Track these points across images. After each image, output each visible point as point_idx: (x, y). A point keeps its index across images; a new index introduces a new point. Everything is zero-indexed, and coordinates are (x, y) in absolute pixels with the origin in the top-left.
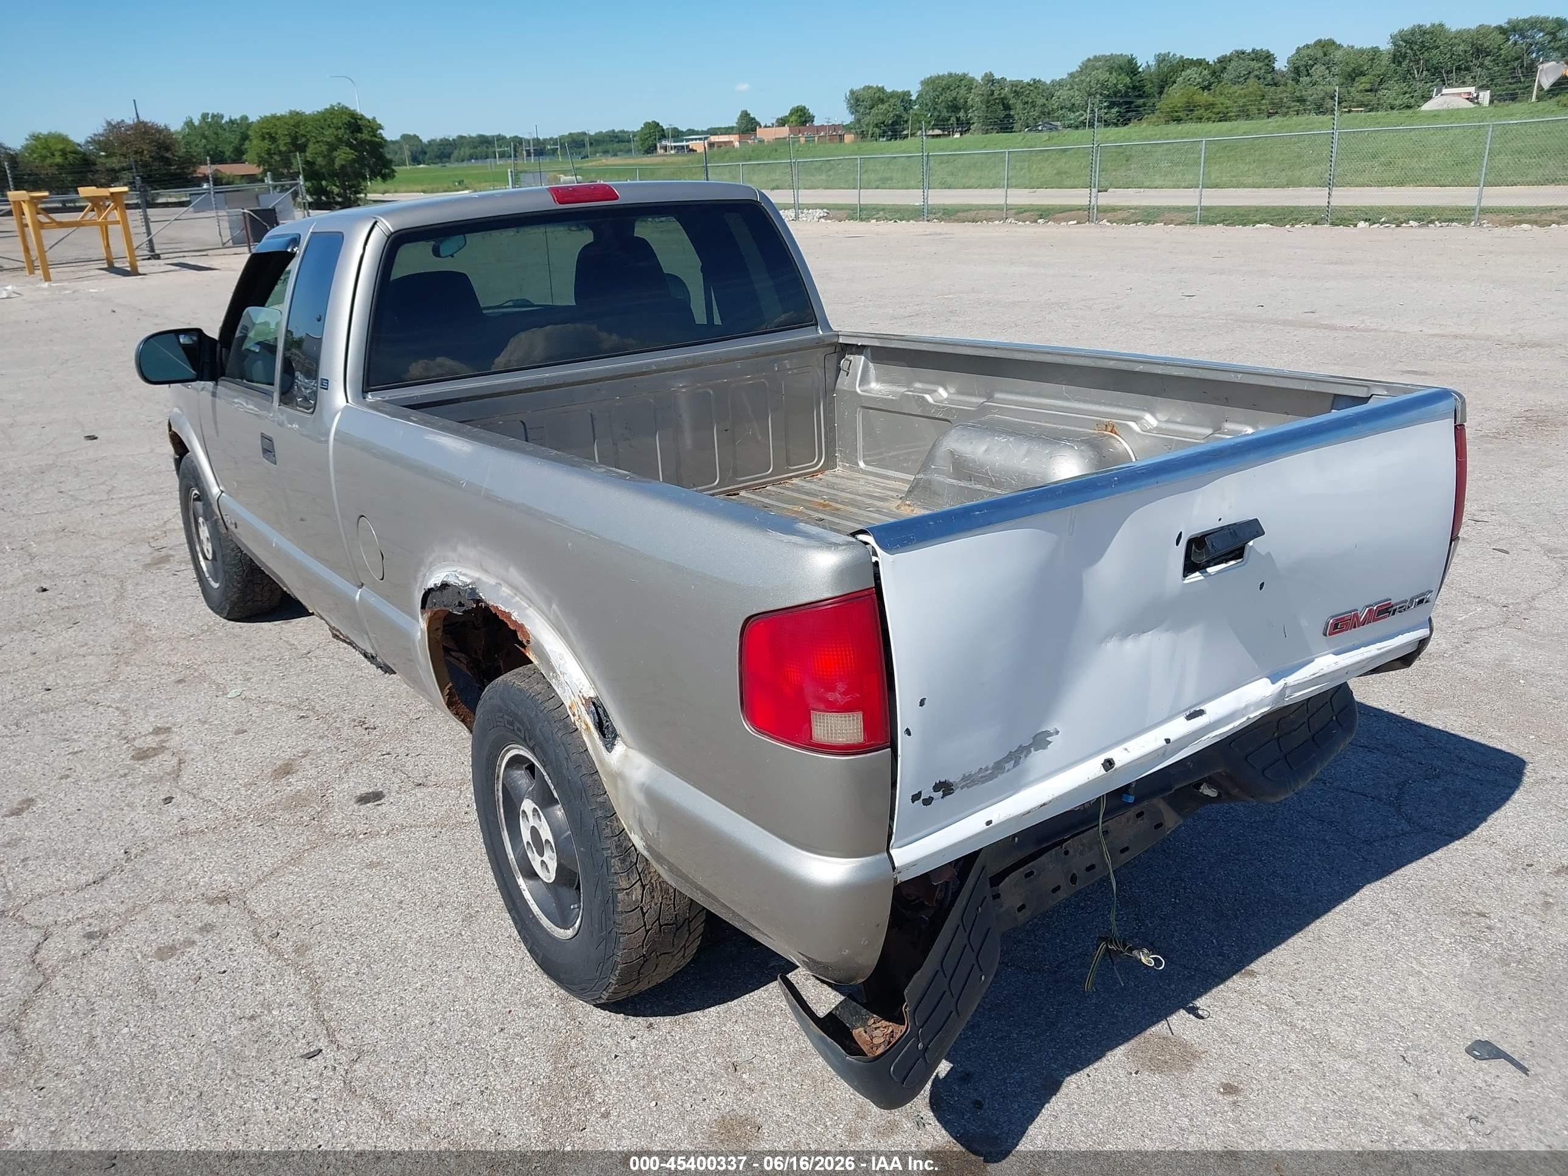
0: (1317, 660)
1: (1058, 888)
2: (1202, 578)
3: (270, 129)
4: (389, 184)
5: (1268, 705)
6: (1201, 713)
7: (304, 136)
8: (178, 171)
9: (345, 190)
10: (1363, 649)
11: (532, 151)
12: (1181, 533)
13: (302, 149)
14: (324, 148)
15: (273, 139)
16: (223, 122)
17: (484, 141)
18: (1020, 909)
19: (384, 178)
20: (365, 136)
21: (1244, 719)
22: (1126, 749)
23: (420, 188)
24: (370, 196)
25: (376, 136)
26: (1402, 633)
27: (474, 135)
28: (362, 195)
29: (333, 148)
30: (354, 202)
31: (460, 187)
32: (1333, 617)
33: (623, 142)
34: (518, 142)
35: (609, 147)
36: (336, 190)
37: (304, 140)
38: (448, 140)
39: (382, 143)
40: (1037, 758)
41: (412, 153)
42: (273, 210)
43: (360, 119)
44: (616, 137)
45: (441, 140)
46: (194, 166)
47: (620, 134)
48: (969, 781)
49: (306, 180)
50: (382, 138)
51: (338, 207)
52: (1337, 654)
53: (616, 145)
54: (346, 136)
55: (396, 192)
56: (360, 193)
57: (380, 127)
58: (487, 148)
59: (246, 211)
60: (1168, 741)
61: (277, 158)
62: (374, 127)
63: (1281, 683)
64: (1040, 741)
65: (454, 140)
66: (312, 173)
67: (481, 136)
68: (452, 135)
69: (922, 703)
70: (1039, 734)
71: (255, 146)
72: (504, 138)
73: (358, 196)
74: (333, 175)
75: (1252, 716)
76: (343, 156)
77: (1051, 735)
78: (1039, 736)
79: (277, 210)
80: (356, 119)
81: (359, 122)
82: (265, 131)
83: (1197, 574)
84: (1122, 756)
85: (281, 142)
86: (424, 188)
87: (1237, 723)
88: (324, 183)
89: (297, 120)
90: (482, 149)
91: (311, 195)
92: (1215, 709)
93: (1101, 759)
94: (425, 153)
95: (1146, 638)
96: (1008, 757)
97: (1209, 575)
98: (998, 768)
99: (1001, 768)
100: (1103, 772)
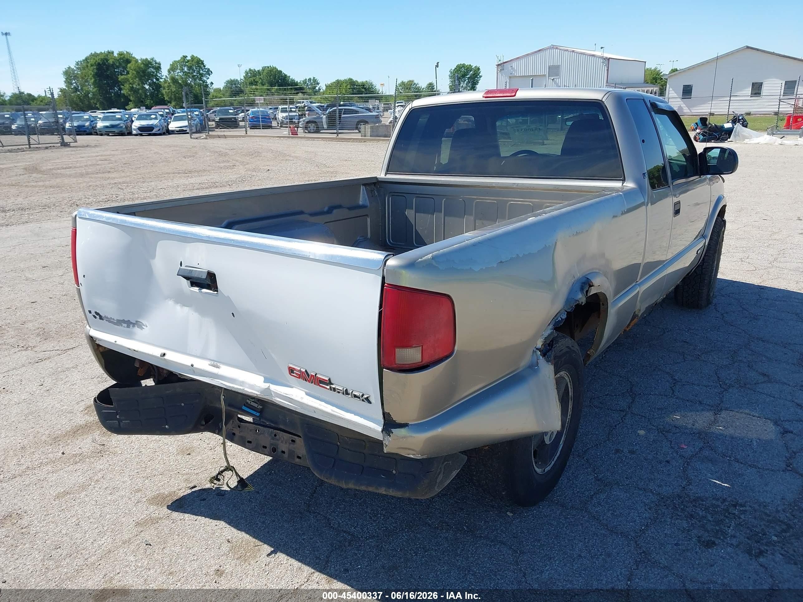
2: (198, 291)
5: (258, 392)
6: (219, 367)
10: (323, 403)
12: (181, 262)
21: (241, 388)
22: (174, 355)
26: (356, 414)
40: (139, 331)
48: (110, 320)
52: (307, 394)
60: (192, 365)
63: (266, 385)
64: (139, 325)
69: (84, 276)
70: (139, 321)
75: (246, 389)
77: (144, 325)
78: (139, 323)
83: (198, 288)
84: (171, 356)
87: (236, 386)
92: (225, 371)
93: (164, 351)
95: (186, 310)
96: (124, 321)
97: (201, 292)
98: (119, 322)
99: (121, 324)
100: (159, 356)
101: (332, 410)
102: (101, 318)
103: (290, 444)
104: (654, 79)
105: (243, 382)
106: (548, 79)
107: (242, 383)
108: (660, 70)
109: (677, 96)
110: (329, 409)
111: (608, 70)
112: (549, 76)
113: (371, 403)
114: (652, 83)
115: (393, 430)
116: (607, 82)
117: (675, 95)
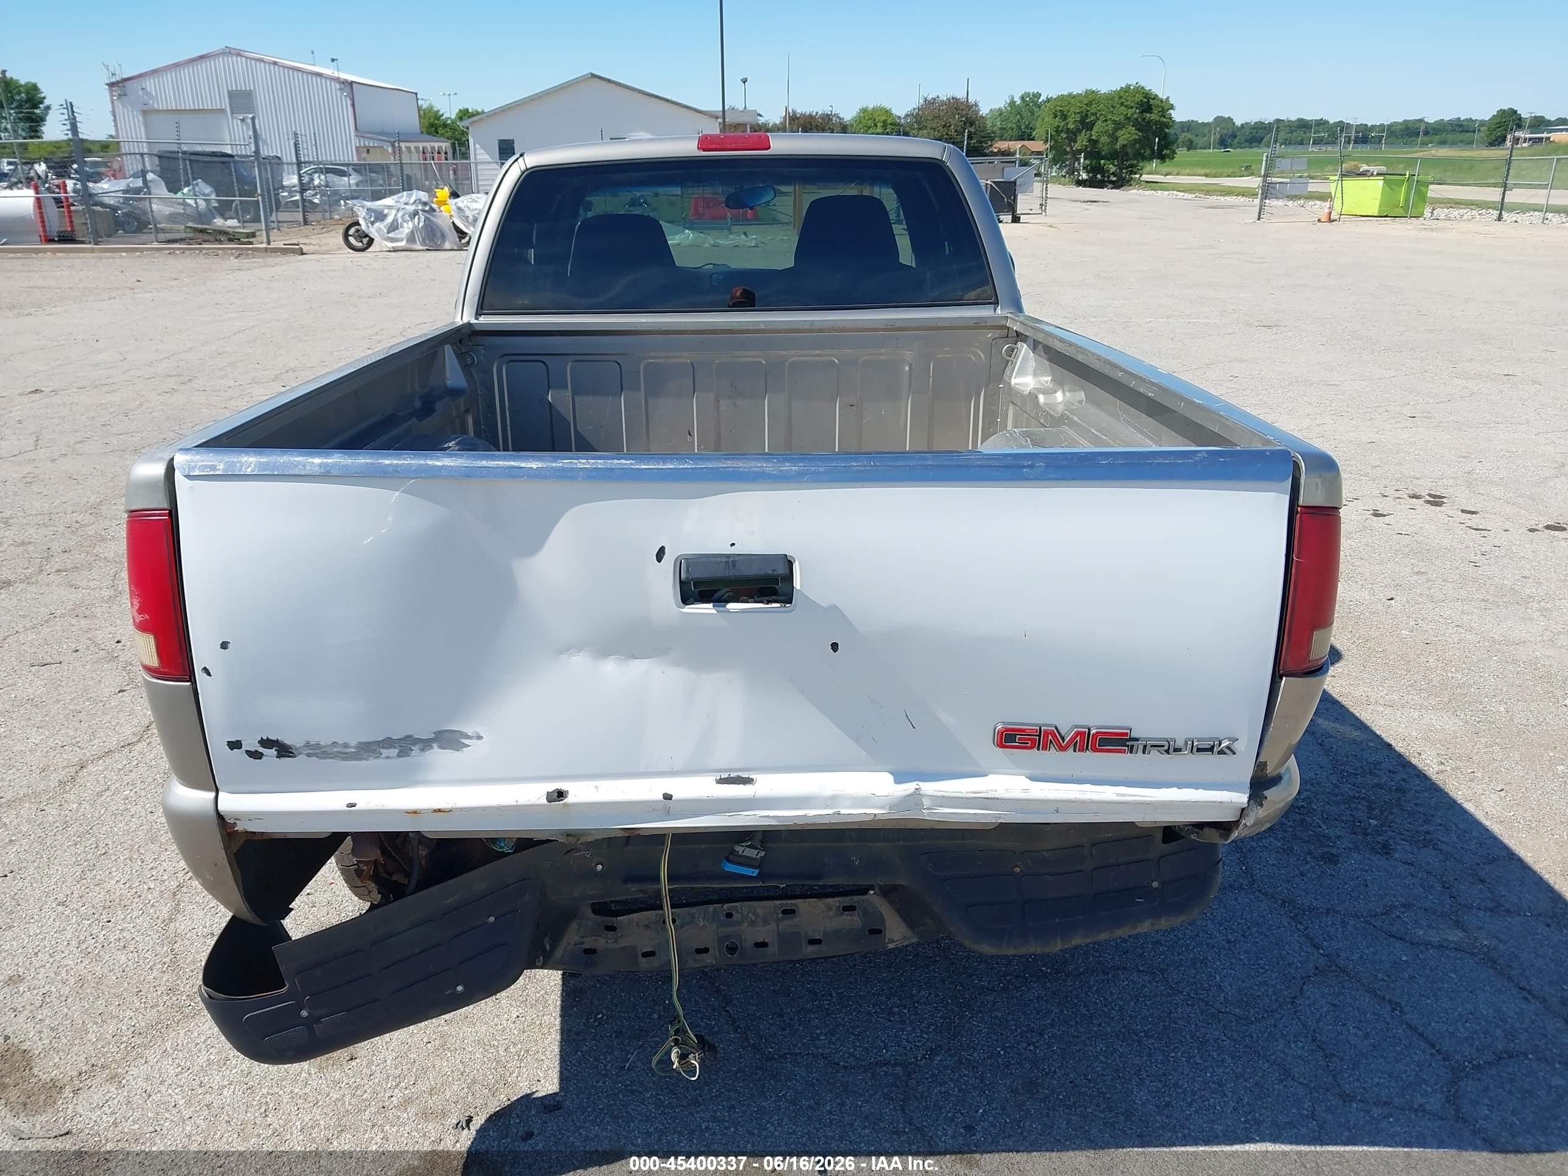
0: (991, 777)
1: (706, 950)
2: (714, 611)
3: (1061, 107)
4: (1166, 167)
5: (883, 808)
6: (748, 781)
7: (1093, 114)
8: (976, 145)
9: (1121, 170)
10: (1088, 787)
11: (1353, 138)
12: (661, 547)
13: (1090, 127)
14: (1111, 126)
15: (1064, 117)
16: (1040, 100)
17: (1303, 125)
18: (646, 955)
19: (1163, 158)
20: (1153, 116)
21: (830, 811)
22: (597, 787)
23: (1203, 171)
24: (1145, 177)
25: (1164, 117)
26: (1180, 786)
27: (1293, 118)
28: (1138, 176)
29: (1118, 126)
30: (1128, 182)
31: (1245, 173)
32: (1004, 723)
33: (1467, 131)
34: (1342, 126)
35: (1450, 137)
36: (1113, 169)
37: (1093, 118)
38: (1263, 123)
39: (1169, 123)
40: (439, 756)
41: (1221, 136)
42: (1015, 182)
43: (1154, 99)
44: (1460, 126)
45: (1256, 123)
46: (992, 140)
47: (1465, 123)
48: (317, 751)
49: (1085, 159)
50: (1171, 118)
51: (1111, 186)
52: (1032, 778)
53: (1458, 134)
54: (1135, 116)
55: (1178, 174)
56: (1135, 174)
57: (1172, 107)
58: (1305, 133)
59: (989, 182)
60: (668, 797)
61: (1064, 135)
62: (1165, 107)
63: (910, 787)
64: (450, 740)
65: (1269, 123)
66: (1093, 152)
67: (1300, 120)
68: (1269, 117)
69: (224, 645)
70: (447, 731)
71: (1045, 124)
72: (1327, 122)
73: (1133, 176)
74: (1113, 156)
75: (843, 812)
76: (1128, 135)
77: (468, 737)
78: (446, 734)
79: (1018, 183)
80: (1148, 99)
81: (1152, 102)
82: (1058, 108)
83: (711, 605)
84: (580, 792)
85: (1071, 120)
86: (1207, 171)
87: (812, 813)
88: (1102, 162)
89: (1091, 98)
90: (1299, 135)
91: (1088, 172)
92: (766, 785)
93: (552, 786)
94: (1235, 137)
95: (638, 668)
96: (388, 743)
97: (728, 611)
98: (367, 749)
99: (374, 752)
100: (545, 802)
101: (1118, 794)
102: (284, 751)
103: (778, 921)
104: (432, 125)
105: (834, 798)
106: (232, 119)
107: (833, 800)
108: (439, 111)
109: (491, 160)
110: (1108, 793)
111: (353, 105)
112: (232, 113)
113: (1235, 753)
114: (429, 133)
115: (1266, 793)
116: (356, 129)
117: (487, 157)
